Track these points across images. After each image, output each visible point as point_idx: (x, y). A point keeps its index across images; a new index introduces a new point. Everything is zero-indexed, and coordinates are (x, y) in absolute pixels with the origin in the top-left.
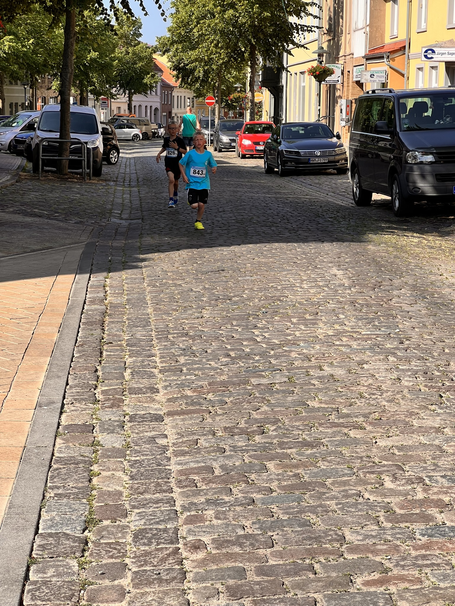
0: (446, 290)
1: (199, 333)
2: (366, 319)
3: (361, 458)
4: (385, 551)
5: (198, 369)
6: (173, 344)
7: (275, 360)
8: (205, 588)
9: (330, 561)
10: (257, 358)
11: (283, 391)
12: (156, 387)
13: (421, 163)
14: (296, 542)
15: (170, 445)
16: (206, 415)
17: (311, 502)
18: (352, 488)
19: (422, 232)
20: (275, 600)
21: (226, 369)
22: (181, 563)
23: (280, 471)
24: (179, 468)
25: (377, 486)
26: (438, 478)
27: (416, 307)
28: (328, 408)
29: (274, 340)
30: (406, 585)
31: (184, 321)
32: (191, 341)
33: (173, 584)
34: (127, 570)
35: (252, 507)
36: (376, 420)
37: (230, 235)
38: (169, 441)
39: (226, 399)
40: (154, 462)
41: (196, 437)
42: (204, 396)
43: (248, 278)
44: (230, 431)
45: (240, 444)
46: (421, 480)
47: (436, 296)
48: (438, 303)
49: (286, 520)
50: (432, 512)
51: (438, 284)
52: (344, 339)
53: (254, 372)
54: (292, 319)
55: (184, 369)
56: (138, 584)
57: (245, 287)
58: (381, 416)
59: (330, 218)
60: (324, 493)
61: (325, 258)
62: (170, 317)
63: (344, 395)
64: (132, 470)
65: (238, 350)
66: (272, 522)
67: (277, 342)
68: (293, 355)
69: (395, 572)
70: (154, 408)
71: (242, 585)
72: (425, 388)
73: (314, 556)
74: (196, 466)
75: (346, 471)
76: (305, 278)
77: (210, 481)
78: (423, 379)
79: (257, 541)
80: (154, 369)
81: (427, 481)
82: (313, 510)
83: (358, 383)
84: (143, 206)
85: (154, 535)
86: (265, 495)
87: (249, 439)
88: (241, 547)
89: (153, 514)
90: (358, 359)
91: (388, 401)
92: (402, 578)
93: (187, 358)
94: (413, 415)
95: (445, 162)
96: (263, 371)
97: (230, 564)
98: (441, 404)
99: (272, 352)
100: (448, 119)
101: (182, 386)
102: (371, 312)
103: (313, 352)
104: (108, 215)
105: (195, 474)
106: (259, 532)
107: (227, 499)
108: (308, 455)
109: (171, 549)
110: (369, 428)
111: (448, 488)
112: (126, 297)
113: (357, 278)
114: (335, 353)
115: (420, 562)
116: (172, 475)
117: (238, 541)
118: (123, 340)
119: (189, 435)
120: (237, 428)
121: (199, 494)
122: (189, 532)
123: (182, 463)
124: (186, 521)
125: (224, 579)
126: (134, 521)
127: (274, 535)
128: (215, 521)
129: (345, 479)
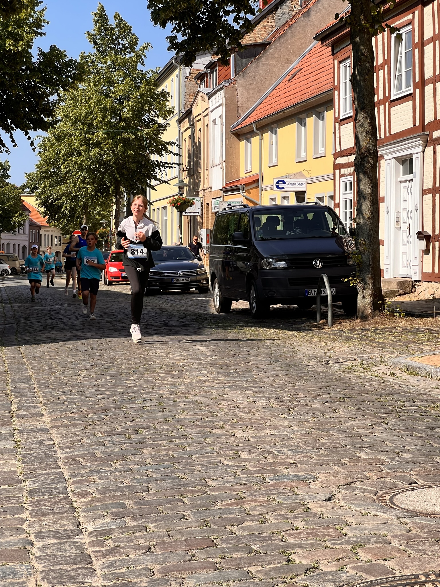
0: (297, 357)
3: (222, 443)
4: (240, 489)
5: (78, 402)
6: (54, 390)
7: (146, 395)
8: (92, 514)
9: (195, 497)
10: (130, 395)
11: (154, 410)
12: (41, 413)
13: (275, 268)
14: (167, 487)
15: (56, 444)
16: (87, 426)
17: (180, 468)
18: (214, 459)
19: (276, 327)
20: (151, 516)
22: (71, 504)
23: (153, 453)
24: (65, 455)
25: (235, 457)
26: (286, 451)
27: (270, 366)
28: (193, 418)
29: (144, 386)
30: (257, 504)
32: (70, 388)
33: (65, 514)
34: (25, 510)
35: (130, 472)
36: (235, 423)
38: (55, 442)
39: (104, 417)
40: (43, 453)
41: (79, 438)
42: (85, 416)
44: (109, 433)
45: (117, 440)
46: (271, 453)
47: (288, 360)
48: (290, 364)
50: (279, 469)
51: (290, 353)
52: (207, 383)
53: (128, 402)
54: (160, 375)
55: (66, 402)
56: (35, 515)
58: (239, 420)
60: (191, 463)
63: (207, 410)
64: (24, 459)
65: (113, 391)
66: (147, 479)
67: (147, 386)
68: (161, 392)
69: (249, 498)
70: (40, 425)
71: (123, 511)
72: (277, 406)
73: (182, 494)
74: (80, 453)
75: (209, 451)
77: (93, 461)
78: (275, 401)
79: (135, 489)
80: (38, 404)
81: (276, 453)
82: (181, 471)
83: (219, 404)
84: (17, 315)
85: (47, 490)
86: (141, 466)
87: (125, 437)
88: (121, 492)
89: (45, 480)
90: (218, 392)
91: (244, 413)
92: (254, 501)
93: (67, 396)
94: (266, 420)
95: (296, 268)
96: (135, 401)
97: (113, 502)
98: (290, 414)
99: (143, 391)
100: (298, 231)
101: (65, 411)
102: (231, 369)
105: (80, 458)
106: (137, 485)
108: (176, 444)
109: (62, 497)
110: (228, 427)
112: (7, 367)
115: (269, 493)
116: (60, 459)
117: (119, 489)
119: (72, 437)
120: (115, 431)
121: (84, 468)
122: (77, 488)
123: (67, 453)
124: (74, 483)
125: (108, 509)
126: (29, 485)
127: (149, 485)
128: (98, 481)
129: (207, 455)
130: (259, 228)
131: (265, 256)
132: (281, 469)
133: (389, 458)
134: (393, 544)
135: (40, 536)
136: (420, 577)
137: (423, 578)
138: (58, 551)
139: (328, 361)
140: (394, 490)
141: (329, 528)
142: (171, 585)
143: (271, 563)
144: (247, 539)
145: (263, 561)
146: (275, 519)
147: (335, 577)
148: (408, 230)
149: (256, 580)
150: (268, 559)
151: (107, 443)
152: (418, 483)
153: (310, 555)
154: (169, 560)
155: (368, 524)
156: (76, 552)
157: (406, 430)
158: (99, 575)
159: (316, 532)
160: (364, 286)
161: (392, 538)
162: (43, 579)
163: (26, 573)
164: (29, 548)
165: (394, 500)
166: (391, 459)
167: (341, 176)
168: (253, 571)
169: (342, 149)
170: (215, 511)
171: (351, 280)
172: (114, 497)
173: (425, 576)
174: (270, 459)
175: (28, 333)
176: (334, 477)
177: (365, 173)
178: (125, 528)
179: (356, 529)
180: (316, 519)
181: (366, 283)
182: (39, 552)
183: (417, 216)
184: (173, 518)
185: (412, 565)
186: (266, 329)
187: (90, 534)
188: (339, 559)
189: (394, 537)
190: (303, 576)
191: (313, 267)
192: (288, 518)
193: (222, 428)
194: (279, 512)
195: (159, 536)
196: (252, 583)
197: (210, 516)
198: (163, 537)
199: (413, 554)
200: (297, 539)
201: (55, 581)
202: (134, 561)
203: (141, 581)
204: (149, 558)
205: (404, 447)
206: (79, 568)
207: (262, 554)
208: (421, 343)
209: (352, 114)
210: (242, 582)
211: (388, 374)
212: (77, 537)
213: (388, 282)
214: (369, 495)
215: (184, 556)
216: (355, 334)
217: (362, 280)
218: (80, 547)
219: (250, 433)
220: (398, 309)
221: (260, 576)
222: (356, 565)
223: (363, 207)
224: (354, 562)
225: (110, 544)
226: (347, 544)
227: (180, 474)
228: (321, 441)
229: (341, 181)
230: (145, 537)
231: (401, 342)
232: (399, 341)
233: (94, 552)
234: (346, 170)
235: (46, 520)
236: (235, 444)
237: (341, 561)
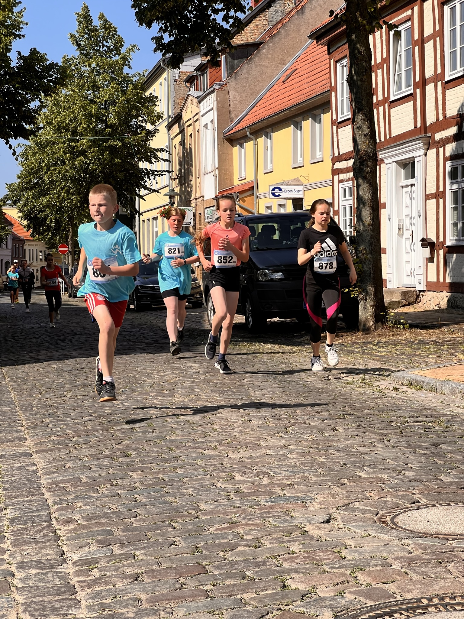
2: (220, 391)
3: (215, 465)
4: (234, 513)
5: (63, 424)
6: (38, 412)
8: (77, 543)
9: (186, 521)
11: (143, 431)
12: (23, 437)
13: (272, 280)
14: (157, 512)
15: (40, 469)
16: (73, 450)
18: (206, 481)
19: (273, 343)
20: (139, 543)
21: (90, 423)
22: (54, 532)
23: (142, 477)
24: (49, 481)
25: (229, 479)
26: (282, 471)
28: (185, 439)
29: (134, 406)
30: (252, 527)
32: (55, 410)
33: (48, 543)
34: (6, 539)
35: (117, 497)
36: (228, 444)
38: (38, 467)
39: (92, 440)
40: (25, 479)
41: (63, 463)
42: (70, 439)
44: (95, 457)
45: (104, 463)
46: (267, 474)
49: (147, 502)
50: (275, 490)
53: (116, 423)
54: (150, 394)
55: (50, 425)
56: (16, 545)
58: (233, 440)
60: (182, 486)
65: (100, 412)
66: (136, 504)
69: (243, 522)
70: (23, 450)
71: (110, 538)
72: (273, 425)
73: (173, 519)
74: (65, 478)
75: (201, 473)
77: (78, 486)
78: (271, 420)
79: (122, 515)
80: (21, 428)
81: (272, 474)
82: (172, 495)
83: (212, 424)
85: (30, 518)
86: (129, 490)
87: (113, 460)
88: (108, 519)
89: (28, 508)
91: (238, 433)
92: (248, 525)
93: (51, 419)
94: (261, 439)
95: (294, 279)
97: (99, 529)
98: (287, 432)
100: (295, 240)
101: (49, 434)
102: (225, 387)
105: (64, 483)
106: (125, 510)
108: (167, 466)
109: (45, 525)
110: (221, 448)
111: (290, 476)
115: (265, 516)
116: (43, 486)
117: (106, 516)
119: (57, 461)
120: (102, 455)
121: (69, 494)
122: (61, 515)
123: (51, 478)
124: (58, 510)
125: (94, 536)
126: (10, 513)
127: (138, 511)
128: (84, 508)
129: (199, 477)
130: (254, 238)
131: (261, 267)
132: (278, 490)
133: (391, 477)
134: (394, 567)
135: (21, 566)
136: (422, 600)
137: (425, 602)
138: (40, 582)
139: (328, 377)
140: (396, 510)
141: (327, 551)
142: (160, 615)
143: (266, 590)
144: (241, 565)
145: (257, 588)
146: (271, 543)
147: (332, 603)
148: (411, 237)
149: (250, 608)
150: (262, 585)
151: (93, 467)
152: (421, 502)
153: (307, 580)
154: (157, 588)
155: (368, 546)
156: (59, 583)
157: (409, 446)
158: (83, 606)
159: (314, 555)
160: (366, 297)
161: (393, 561)
162: (24, 611)
163: (6, 606)
164: (10, 579)
165: (396, 520)
166: (393, 477)
167: (340, 181)
168: (246, 599)
169: (341, 154)
170: (207, 536)
171: (353, 291)
172: (100, 524)
173: (427, 599)
174: (266, 481)
175: (11, 353)
176: (333, 497)
177: (364, 178)
178: (112, 557)
179: (355, 551)
180: (314, 542)
181: (367, 293)
182: (20, 584)
183: (419, 222)
184: (162, 545)
185: (414, 588)
186: (263, 345)
187: (74, 563)
188: (337, 584)
189: (395, 559)
190: (299, 602)
192: (284, 542)
193: (215, 448)
194: (274, 536)
195: (148, 564)
196: (245, 611)
197: (201, 541)
198: (152, 565)
199: (415, 577)
200: (293, 564)
201: (37, 614)
202: (121, 591)
203: (128, 612)
204: (137, 587)
205: (406, 464)
206: (63, 599)
207: (256, 580)
208: (426, 356)
209: (350, 116)
210: (235, 610)
211: (392, 389)
212: (61, 567)
213: (391, 292)
214: (369, 516)
215: (174, 584)
216: (357, 348)
217: (363, 291)
218: (64, 577)
219: (244, 453)
220: (402, 321)
221: (254, 604)
222: (355, 589)
223: (363, 213)
224: (353, 586)
225: (96, 573)
226: (346, 567)
227: (171, 498)
228: (320, 460)
229: (340, 187)
230: (132, 565)
231: (405, 355)
232: (403, 354)
233: (78, 582)
234: (345, 175)
235: (28, 549)
236: (228, 465)
237: (340, 585)
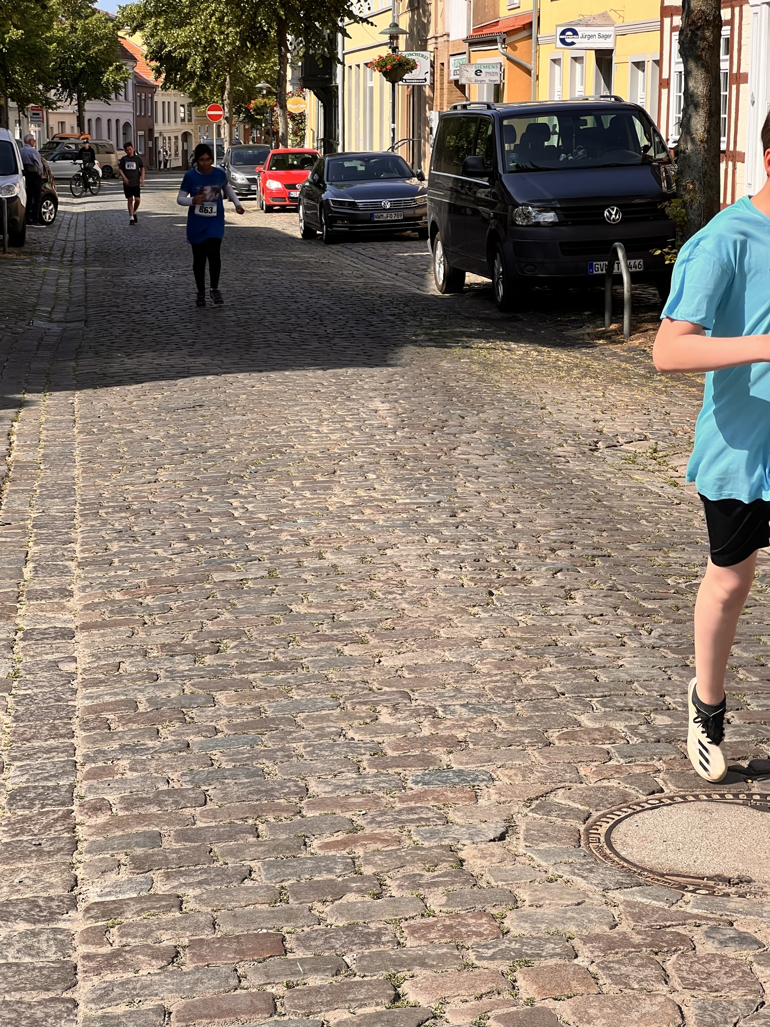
0: (545, 432)
1: (145, 506)
2: (408, 479)
3: (354, 683)
4: (359, 805)
5: (137, 560)
6: (105, 522)
7: (255, 544)
8: (101, 860)
9: (281, 820)
10: (229, 542)
11: (257, 591)
12: (69, 588)
13: (538, 224)
14: (238, 797)
15: (80, 671)
16: (139, 629)
17: (270, 744)
18: (332, 724)
20: (196, 871)
21: (179, 560)
22: (73, 830)
23: (234, 704)
24: (88, 703)
25: (368, 721)
26: (457, 707)
27: (491, 459)
28: (320, 613)
29: (260, 515)
30: (379, 846)
31: (127, 487)
32: (132, 519)
33: (58, 858)
35: (185, 754)
36: (387, 629)
37: (223, 347)
38: (78, 666)
39: (173, 605)
40: (52, 696)
41: (118, 660)
42: (140, 600)
43: (237, 417)
44: (170, 650)
45: (181, 668)
46: (432, 711)
47: (527, 441)
48: (527, 453)
49: (229, 770)
50: (436, 753)
51: (534, 423)
52: (367, 511)
53: (220, 564)
54: (294, 482)
55: (116, 560)
56: (8, 858)
57: (231, 432)
58: (395, 624)
59: (392, 315)
60: (290, 733)
61: (367, 383)
62: (107, 481)
63: (347, 595)
64: (18, 708)
65: (201, 530)
66: (209, 772)
67: (263, 517)
68: (284, 536)
69: (368, 831)
70: (63, 619)
71: (153, 855)
72: (470, 583)
73: (260, 814)
74: (113, 699)
75: (328, 703)
76: (327, 416)
77: (130, 721)
78: (470, 569)
79: (183, 797)
80: (70, 562)
81: (440, 713)
82: (270, 755)
83: (372, 577)
84: (89, 298)
85: (40, 794)
86: (206, 737)
87: (195, 661)
88: (159, 806)
89: (42, 767)
90: (380, 541)
91: (409, 603)
92: (374, 838)
93: (122, 544)
94: (443, 622)
95: (574, 224)
96: (232, 562)
97: (141, 829)
98: (488, 604)
99: (253, 533)
100: (580, 153)
101: (108, 585)
102: (420, 469)
103: (314, 531)
104: (29, 314)
105: (110, 711)
106: (190, 787)
107: (150, 744)
108: (277, 681)
109: (60, 813)
110: (373, 641)
111: (467, 720)
112: (42, 451)
113: (410, 415)
114: (347, 533)
115: (404, 817)
116: (77, 713)
117: (157, 799)
118: (27, 519)
119: (108, 656)
120: (180, 645)
121: (111, 739)
122: (90, 789)
123: (92, 697)
124: (88, 775)
125: (129, 848)
126: (13, 777)
127: (210, 789)
128: (129, 774)
129: (324, 712)
131: (520, 202)
132: (439, 752)
133: (630, 727)
134: (579, 959)
138: (25, 954)
139: (597, 443)
140: (619, 810)
141: (483, 914)
143: (366, 1005)
144: (340, 940)
145: (353, 1001)
146: (400, 886)
150: (363, 993)
151: (162, 674)
152: (666, 791)
153: (434, 986)
154: (200, 988)
155: (550, 907)
156: (54, 958)
158: (80, 1018)
159: (459, 923)
161: (582, 944)
166: (633, 730)
167: (673, 29)
168: (331, 1023)
170: (303, 861)
171: (668, 254)
172: (145, 818)
174: (426, 729)
176: (525, 776)
177: (698, 59)
178: (147, 900)
179: (527, 918)
180: (466, 890)
184: (230, 878)
185: (599, 1014)
187: (87, 909)
188: (481, 997)
189: (586, 940)
191: (603, 221)
192: (420, 885)
193: (363, 641)
195: (198, 924)
197: (291, 874)
198: (204, 926)
200: (423, 943)
202: (144, 986)
204: (169, 981)
205: (663, 697)
206: (52, 1000)
207: (357, 978)
212: (65, 916)
214: (573, 823)
215: (228, 977)
218: (64, 943)
219: (407, 657)
222: (505, 1011)
223: (693, 120)
224: (506, 1003)
225: (115, 938)
226: (503, 958)
227: (268, 763)
228: (524, 681)
229: (673, 38)
230: (175, 924)
233: (84, 957)
235: (23, 870)
237: (485, 999)
